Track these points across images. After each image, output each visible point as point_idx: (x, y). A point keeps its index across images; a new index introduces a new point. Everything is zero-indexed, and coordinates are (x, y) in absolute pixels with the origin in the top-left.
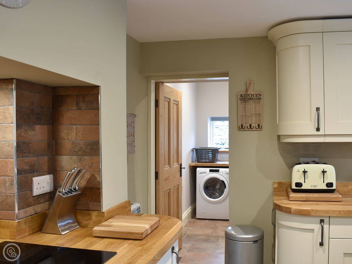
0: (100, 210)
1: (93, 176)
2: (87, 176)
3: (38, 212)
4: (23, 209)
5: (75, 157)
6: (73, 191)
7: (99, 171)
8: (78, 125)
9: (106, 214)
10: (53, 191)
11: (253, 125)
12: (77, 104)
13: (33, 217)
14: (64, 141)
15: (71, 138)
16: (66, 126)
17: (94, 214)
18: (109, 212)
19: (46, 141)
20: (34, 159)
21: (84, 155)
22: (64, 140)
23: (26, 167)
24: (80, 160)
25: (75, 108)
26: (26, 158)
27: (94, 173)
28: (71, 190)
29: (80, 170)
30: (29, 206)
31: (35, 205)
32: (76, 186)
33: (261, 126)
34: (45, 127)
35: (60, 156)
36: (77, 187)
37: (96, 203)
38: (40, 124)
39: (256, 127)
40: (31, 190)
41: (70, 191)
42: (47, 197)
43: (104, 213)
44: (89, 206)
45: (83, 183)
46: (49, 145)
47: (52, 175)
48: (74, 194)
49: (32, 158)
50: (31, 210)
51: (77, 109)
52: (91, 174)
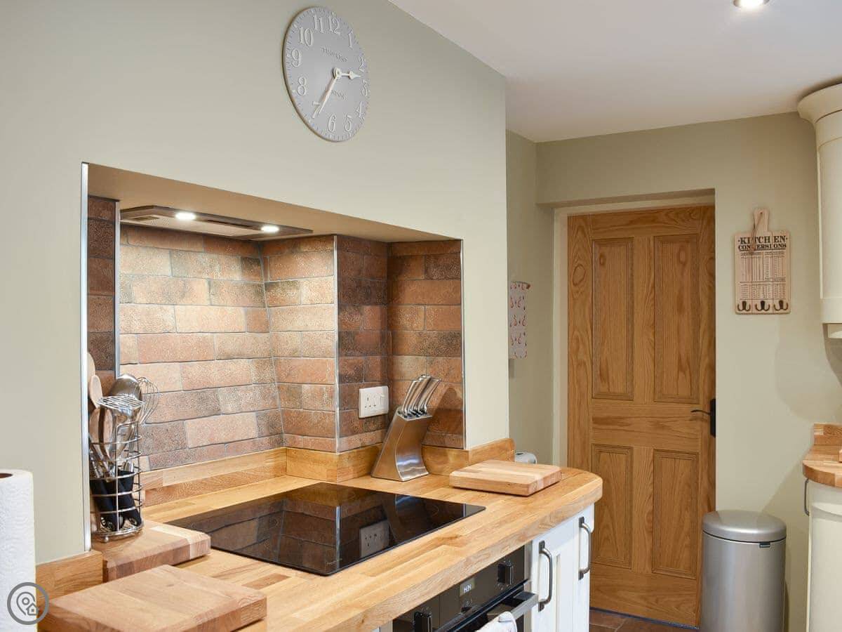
0: (461, 447)
1: (451, 389)
2: (442, 390)
3: (367, 444)
4: (346, 436)
5: (422, 358)
6: (419, 414)
7: (461, 382)
8: (428, 305)
9: (470, 456)
10: (388, 414)
11: (768, 302)
12: (426, 271)
13: (359, 451)
14: (406, 331)
15: (417, 327)
16: (409, 306)
17: (452, 454)
18: (476, 452)
19: (378, 332)
20: (362, 359)
21: (438, 356)
22: (406, 329)
23: (351, 372)
24: (431, 363)
25: (422, 277)
26: (351, 358)
27: (453, 385)
28: (417, 412)
29: (430, 379)
30: (354, 433)
31: (362, 433)
32: (423, 405)
33: (787, 305)
34: (377, 308)
35: (399, 357)
36: (425, 408)
37: (455, 435)
38: (369, 304)
39: (774, 306)
40: (358, 409)
41: (414, 412)
42: (379, 422)
43: (467, 452)
44: (444, 441)
45: (435, 402)
46: (382, 337)
47: (386, 388)
48: (421, 417)
49: (359, 358)
50: (356, 440)
51: (426, 279)
52: (447, 388)
